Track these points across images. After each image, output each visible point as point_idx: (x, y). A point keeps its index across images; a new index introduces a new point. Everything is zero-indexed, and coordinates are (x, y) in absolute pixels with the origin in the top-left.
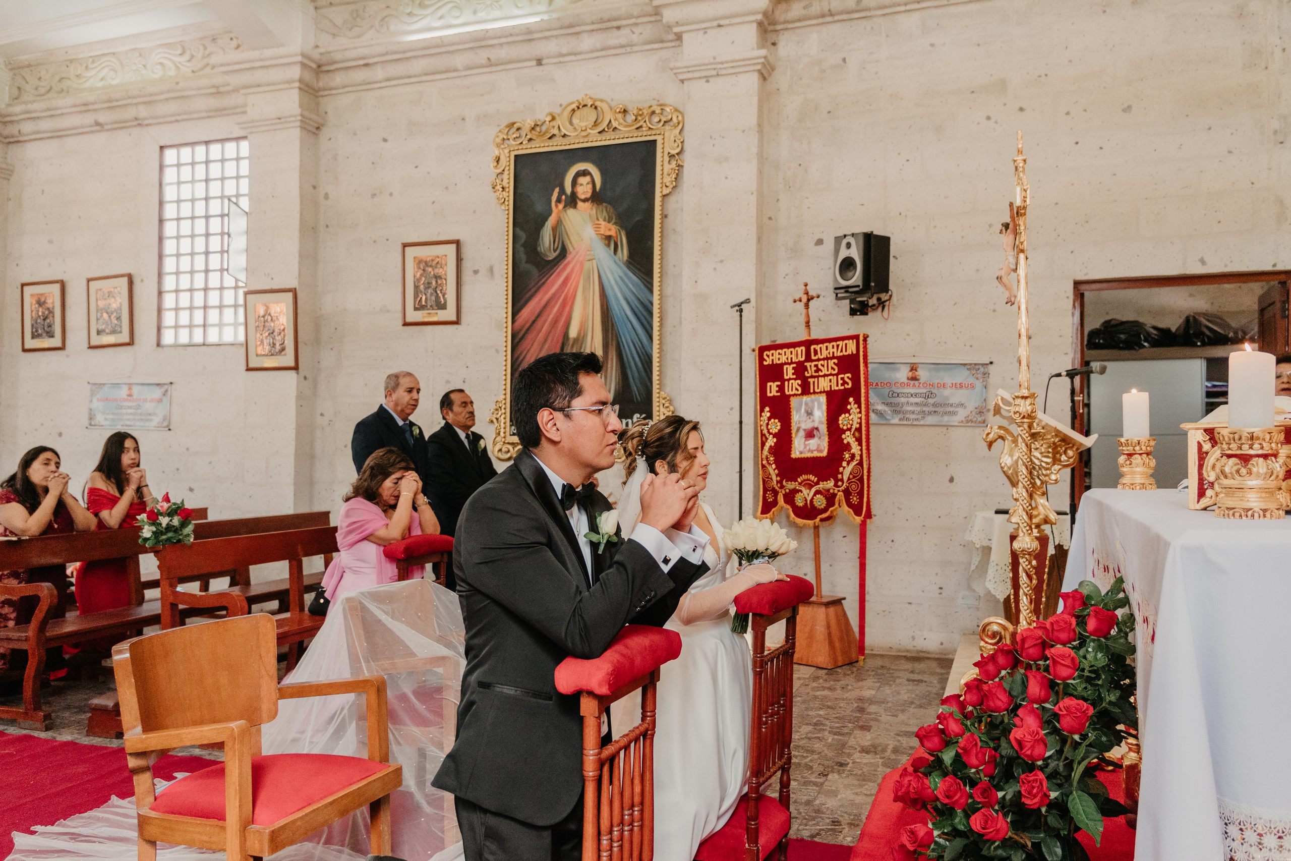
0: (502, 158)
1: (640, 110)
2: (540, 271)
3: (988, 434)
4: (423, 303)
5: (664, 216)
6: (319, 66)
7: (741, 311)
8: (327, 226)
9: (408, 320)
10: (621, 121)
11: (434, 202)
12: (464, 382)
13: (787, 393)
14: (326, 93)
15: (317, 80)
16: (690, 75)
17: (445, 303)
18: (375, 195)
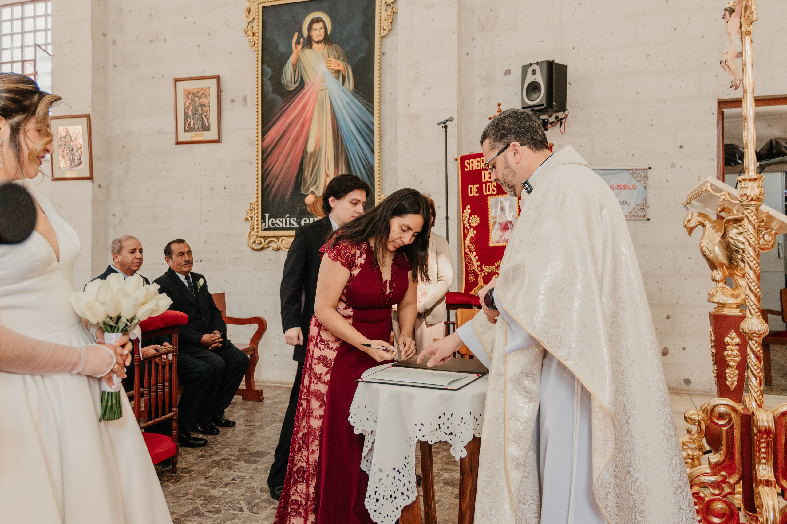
0: (252, 9)
2: (283, 99)
3: (689, 221)
4: (192, 126)
5: (382, 54)
7: (446, 127)
8: (115, 66)
9: (180, 140)
11: (199, 46)
12: (225, 188)
13: (485, 193)
17: (209, 126)
18: (152, 40)
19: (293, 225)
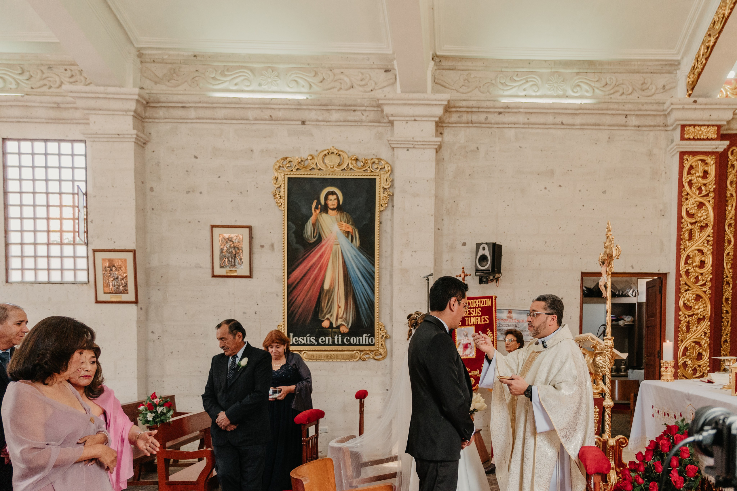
0: (280, 178)
1: (366, 160)
2: (305, 249)
4: (226, 263)
5: (381, 223)
6: (147, 103)
7: (428, 280)
8: (153, 209)
9: (215, 274)
10: (355, 165)
11: (232, 201)
12: (255, 313)
14: (151, 120)
15: (145, 112)
16: (398, 146)
17: (242, 264)
18: (189, 192)
19: (312, 342)
